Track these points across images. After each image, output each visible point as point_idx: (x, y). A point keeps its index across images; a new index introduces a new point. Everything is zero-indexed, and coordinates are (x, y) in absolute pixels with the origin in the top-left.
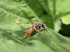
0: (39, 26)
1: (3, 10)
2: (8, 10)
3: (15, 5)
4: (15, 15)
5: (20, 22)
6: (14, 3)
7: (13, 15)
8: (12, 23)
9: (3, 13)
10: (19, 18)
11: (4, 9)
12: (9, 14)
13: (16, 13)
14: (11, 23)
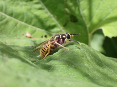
1: (3, 14)
2: (11, 15)
3: (24, 7)
4: (23, 23)
5: (31, 34)
6: (21, 3)
7: (20, 23)
8: (18, 36)
10: (30, 28)
11: (5, 13)
12: (13, 21)
13: (25, 20)
14: (16, 36)
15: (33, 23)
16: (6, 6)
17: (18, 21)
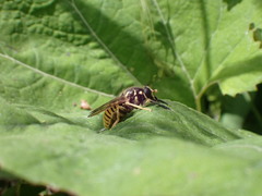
0: (138, 95)
1: (37, 70)
2: (51, 71)
3: (73, 55)
4: (74, 85)
5: (90, 104)
6: (67, 50)
7: (68, 84)
8: (66, 108)
9: (39, 79)
10: (87, 92)
11: (40, 68)
12: (55, 82)
13: (77, 79)
14: (63, 108)
15: (91, 84)
16: (41, 57)
17: (64, 81)
